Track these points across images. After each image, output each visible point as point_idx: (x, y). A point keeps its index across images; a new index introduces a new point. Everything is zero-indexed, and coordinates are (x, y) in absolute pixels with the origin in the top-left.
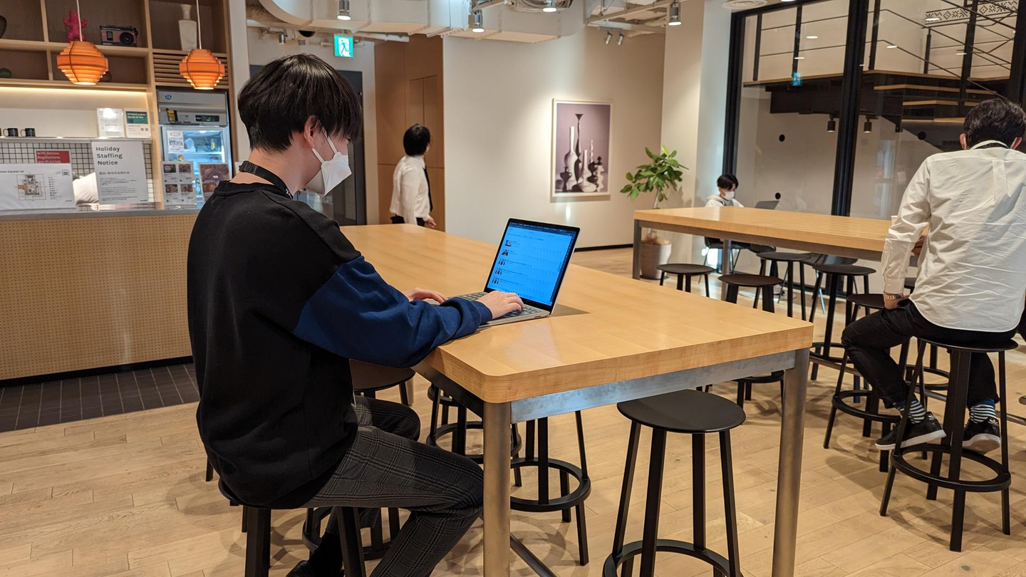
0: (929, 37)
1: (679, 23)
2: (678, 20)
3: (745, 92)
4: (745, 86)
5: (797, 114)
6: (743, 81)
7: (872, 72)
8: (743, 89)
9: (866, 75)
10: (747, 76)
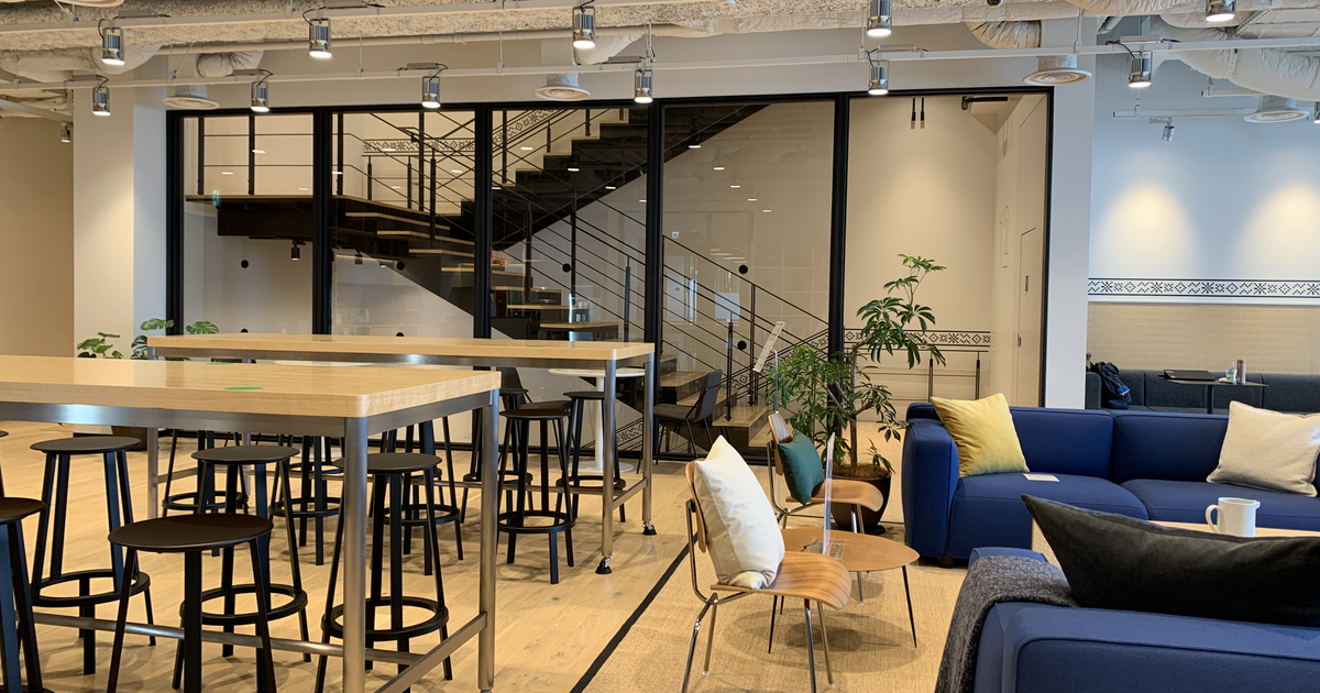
0: (370, 166)
1: (108, 114)
2: (106, 109)
3: (188, 207)
4: (188, 200)
5: (246, 238)
6: (186, 193)
7: (340, 197)
8: (185, 203)
9: (334, 200)
10: (190, 187)
